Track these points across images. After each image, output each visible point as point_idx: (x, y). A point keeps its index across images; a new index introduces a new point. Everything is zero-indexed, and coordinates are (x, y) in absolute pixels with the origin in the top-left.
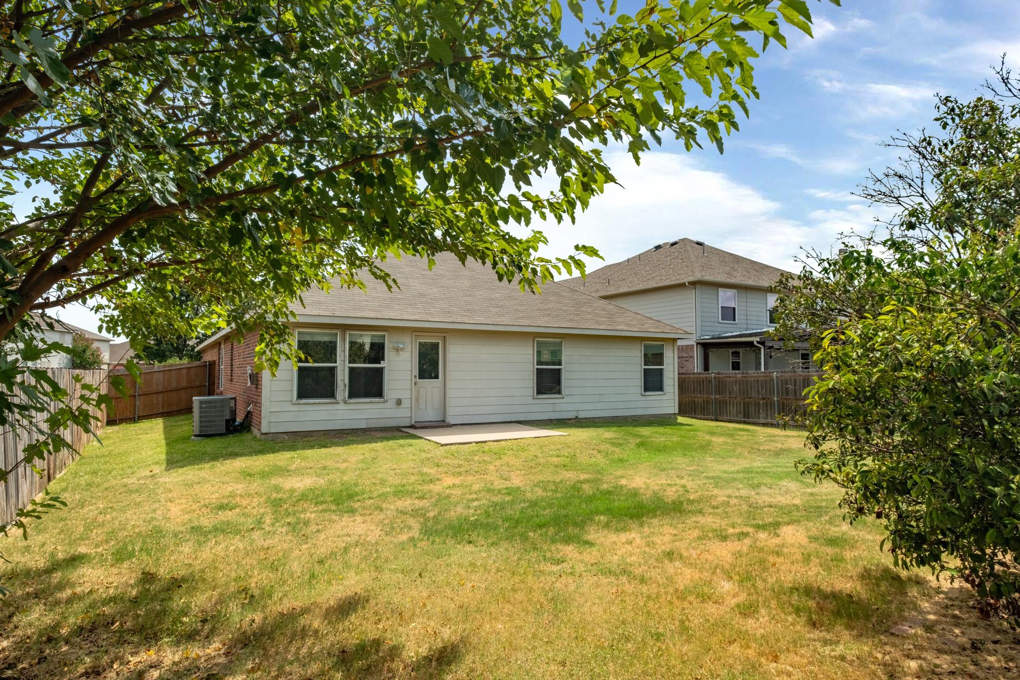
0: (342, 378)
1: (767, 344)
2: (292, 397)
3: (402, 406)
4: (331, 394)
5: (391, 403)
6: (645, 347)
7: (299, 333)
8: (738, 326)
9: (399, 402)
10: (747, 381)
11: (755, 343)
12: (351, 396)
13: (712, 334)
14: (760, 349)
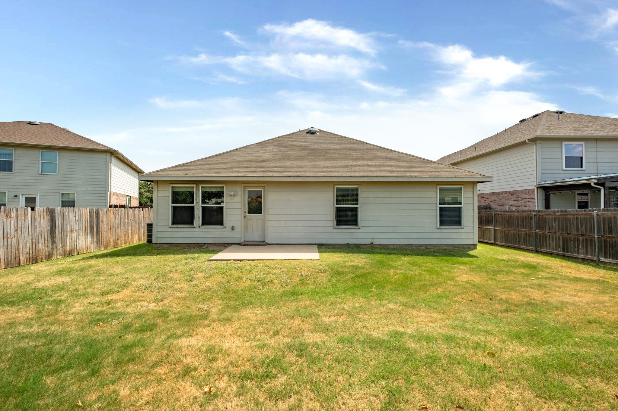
0: (198, 213)
1: (607, 185)
2: (169, 224)
3: (235, 231)
4: (191, 222)
5: (228, 229)
6: (440, 190)
7: (173, 187)
8: (586, 172)
9: (233, 228)
10: (566, 218)
11: (593, 184)
12: (203, 223)
13: (554, 179)
14: (599, 190)
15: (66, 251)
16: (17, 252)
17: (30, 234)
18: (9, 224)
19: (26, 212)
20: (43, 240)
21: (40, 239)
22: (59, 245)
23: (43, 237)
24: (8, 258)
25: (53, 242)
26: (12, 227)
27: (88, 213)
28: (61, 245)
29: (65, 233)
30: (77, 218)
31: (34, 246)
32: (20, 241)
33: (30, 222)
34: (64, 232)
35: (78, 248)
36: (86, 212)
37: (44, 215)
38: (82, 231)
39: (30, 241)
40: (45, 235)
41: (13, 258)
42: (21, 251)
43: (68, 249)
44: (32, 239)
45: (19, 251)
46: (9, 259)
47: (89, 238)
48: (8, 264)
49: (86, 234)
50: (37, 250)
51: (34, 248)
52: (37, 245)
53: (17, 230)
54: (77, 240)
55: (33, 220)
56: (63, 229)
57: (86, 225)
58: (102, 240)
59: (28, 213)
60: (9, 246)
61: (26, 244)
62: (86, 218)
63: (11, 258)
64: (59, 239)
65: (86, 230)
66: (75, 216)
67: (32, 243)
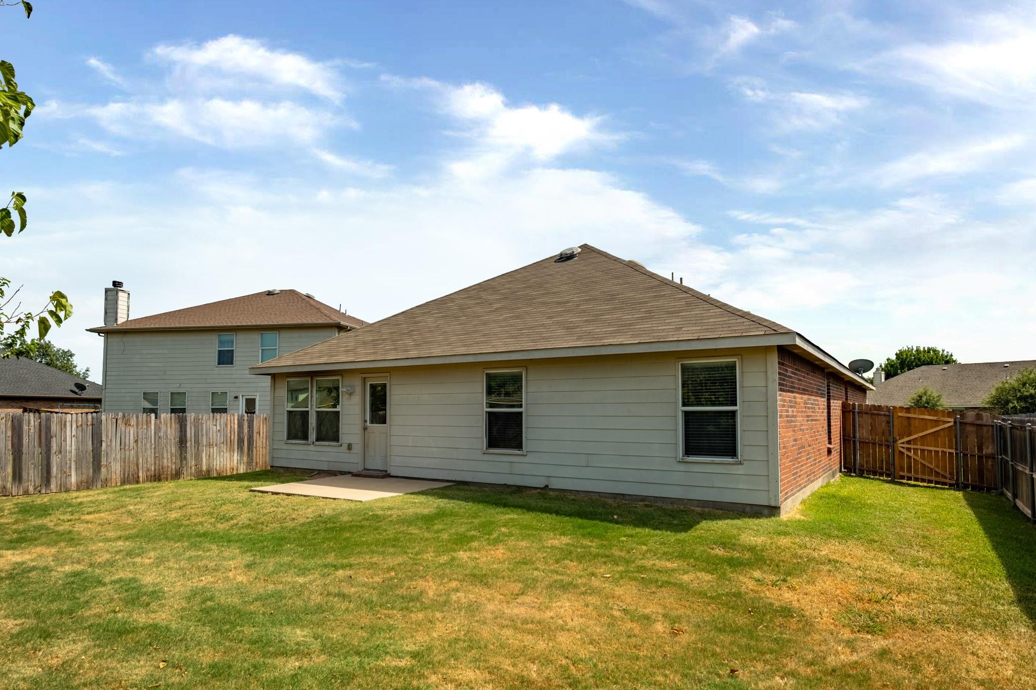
2: (284, 438)
3: (352, 451)
4: (306, 436)
5: (345, 448)
9: (350, 447)
15: (201, 471)
16: (135, 467)
17: (153, 446)
18: (127, 434)
19: (149, 419)
20: (169, 455)
21: (165, 454)
22: (192, 462)
23: (169, 450)
24: (124, 474)
25: (183, 458)
26: (132, 438)
27: (236, 421)
28: (193, 463)
29: (200, 447)
30: (218, 428)
31: (157, 462)
32: (140, 455)
33: (153, 432)
34: (198, 446)
35: (218, 469)
36: (232, 419)
37: (171, 423)
38: (225, 446)
39: (153, 455)
40: (172, 448)
41: (130, 475)
42: (140, 467)
43: (204, 468)
44: (155, 453)
45: (138, 466)
46: (126, 474)
47: (236, 456)
48: (124, 481)
49: (231, 450)
50: (160, 468)
51: (157, 464)
52: (161, 460)
53: (136, 441)
54: (218, 458)
55: (158, 429)
56: (197, 442)
57: (232, 438)
58: (258, 460)
59: (150, 421)
60: (126, 460)
61: (147, 459)
62: (233, 428)
63: (129, 475)
64: (192, 454)
65: (232, 444)
66: (216, 425)
67: (155, 457)
